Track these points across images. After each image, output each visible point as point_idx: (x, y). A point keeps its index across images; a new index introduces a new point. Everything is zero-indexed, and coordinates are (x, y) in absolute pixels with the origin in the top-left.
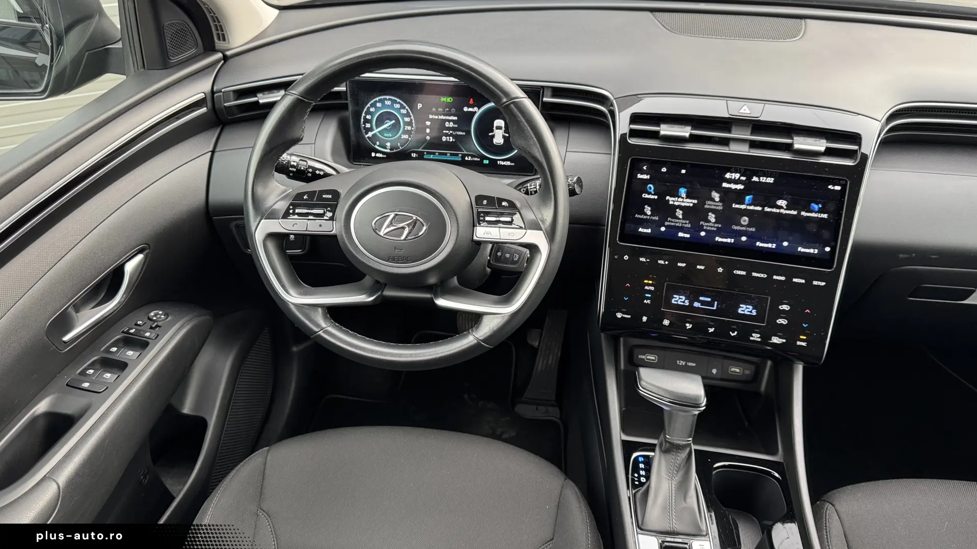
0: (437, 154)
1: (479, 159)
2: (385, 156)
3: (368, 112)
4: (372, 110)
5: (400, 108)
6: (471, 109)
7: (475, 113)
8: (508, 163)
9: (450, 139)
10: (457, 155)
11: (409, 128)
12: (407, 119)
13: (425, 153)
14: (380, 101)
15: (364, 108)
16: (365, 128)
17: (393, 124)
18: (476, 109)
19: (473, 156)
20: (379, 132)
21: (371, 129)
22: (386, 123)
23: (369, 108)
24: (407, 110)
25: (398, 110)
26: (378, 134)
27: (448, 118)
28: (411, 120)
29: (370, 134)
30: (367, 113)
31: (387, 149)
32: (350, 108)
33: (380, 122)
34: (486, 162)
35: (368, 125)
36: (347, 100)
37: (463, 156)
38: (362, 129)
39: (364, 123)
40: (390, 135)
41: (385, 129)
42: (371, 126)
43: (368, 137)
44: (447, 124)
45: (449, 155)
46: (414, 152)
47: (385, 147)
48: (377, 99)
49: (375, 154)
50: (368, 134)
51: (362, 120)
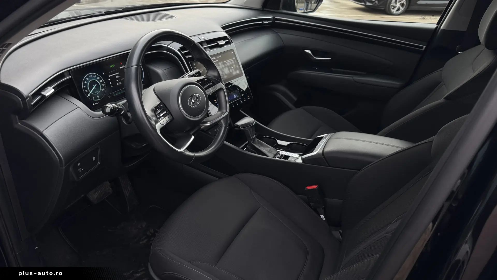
0: (118, 92)
2: (99, 103)
3: (84, 85)
4: (85, 82)
6: (122, 67)
9: (120, 83)
11: (103, 85)
12: (101, 81)
13: (113, 94)
15: (82, 83)
17: (96, 86)
20: (92, 92)
21: (88, 92)
22: (93, 87)
24: (99, 77)
25: (96, 78)
26: (92, 93)
27: (116, 74)
28: (103, 80)
29: (89, 95)
33: (91, 87)
35: (86, 91)
38: (85, 94)
40: (97, 91)
41: (94, 89)
42: (88, 90)
43: (89, 97)
44: (116, 77)
45: (122, 90)
46: (109, 95)
47: (97, 99)
48: (86, 76)
49: (95, 104)
50: (88, 95)
51: (83, 89)
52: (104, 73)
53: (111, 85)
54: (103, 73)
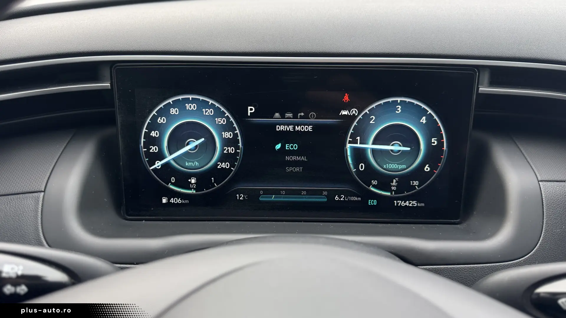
1: (360, 199)
2: (187, 201)
3: (154, 126)
4: (160, 120)
5: (215, 116)
6: (346, 113)
7: (354, 117)
10: (319, 193)
11: (231, 150)
12: (228, 135)
13: (261, 192)
14: (176, 104)
15: (147, 118)
16: (148, 154)
17: (200, 144)
18: (354, 111)
19: (347, 194)
20: (174, 159)
21: (160, 156)
22: (188, 144)
23: (155, 118)
24: (228, 118)
25: (212, 119)
26: (173, 163)
28: (236, 135)
29: (158, 164)
30: (151, 127)
31: (191, 189)
32: (119, 119)
33: (177, 142)
34: (373, 202)
35: (154, 149)
36: (113, 107)
37: (331, 195)
38: (143, 155)
39: (147, 145)
40: (197, 164)
41: (186, 154)
42: (161, 151)
43: (155, 170)
45: (304, 193)
46: (240, 192)
48: (170, 101)
49: (169, 200)
50: (154, 164)
51: (143, 140)
52: (251, 110)
54: (249, 112)
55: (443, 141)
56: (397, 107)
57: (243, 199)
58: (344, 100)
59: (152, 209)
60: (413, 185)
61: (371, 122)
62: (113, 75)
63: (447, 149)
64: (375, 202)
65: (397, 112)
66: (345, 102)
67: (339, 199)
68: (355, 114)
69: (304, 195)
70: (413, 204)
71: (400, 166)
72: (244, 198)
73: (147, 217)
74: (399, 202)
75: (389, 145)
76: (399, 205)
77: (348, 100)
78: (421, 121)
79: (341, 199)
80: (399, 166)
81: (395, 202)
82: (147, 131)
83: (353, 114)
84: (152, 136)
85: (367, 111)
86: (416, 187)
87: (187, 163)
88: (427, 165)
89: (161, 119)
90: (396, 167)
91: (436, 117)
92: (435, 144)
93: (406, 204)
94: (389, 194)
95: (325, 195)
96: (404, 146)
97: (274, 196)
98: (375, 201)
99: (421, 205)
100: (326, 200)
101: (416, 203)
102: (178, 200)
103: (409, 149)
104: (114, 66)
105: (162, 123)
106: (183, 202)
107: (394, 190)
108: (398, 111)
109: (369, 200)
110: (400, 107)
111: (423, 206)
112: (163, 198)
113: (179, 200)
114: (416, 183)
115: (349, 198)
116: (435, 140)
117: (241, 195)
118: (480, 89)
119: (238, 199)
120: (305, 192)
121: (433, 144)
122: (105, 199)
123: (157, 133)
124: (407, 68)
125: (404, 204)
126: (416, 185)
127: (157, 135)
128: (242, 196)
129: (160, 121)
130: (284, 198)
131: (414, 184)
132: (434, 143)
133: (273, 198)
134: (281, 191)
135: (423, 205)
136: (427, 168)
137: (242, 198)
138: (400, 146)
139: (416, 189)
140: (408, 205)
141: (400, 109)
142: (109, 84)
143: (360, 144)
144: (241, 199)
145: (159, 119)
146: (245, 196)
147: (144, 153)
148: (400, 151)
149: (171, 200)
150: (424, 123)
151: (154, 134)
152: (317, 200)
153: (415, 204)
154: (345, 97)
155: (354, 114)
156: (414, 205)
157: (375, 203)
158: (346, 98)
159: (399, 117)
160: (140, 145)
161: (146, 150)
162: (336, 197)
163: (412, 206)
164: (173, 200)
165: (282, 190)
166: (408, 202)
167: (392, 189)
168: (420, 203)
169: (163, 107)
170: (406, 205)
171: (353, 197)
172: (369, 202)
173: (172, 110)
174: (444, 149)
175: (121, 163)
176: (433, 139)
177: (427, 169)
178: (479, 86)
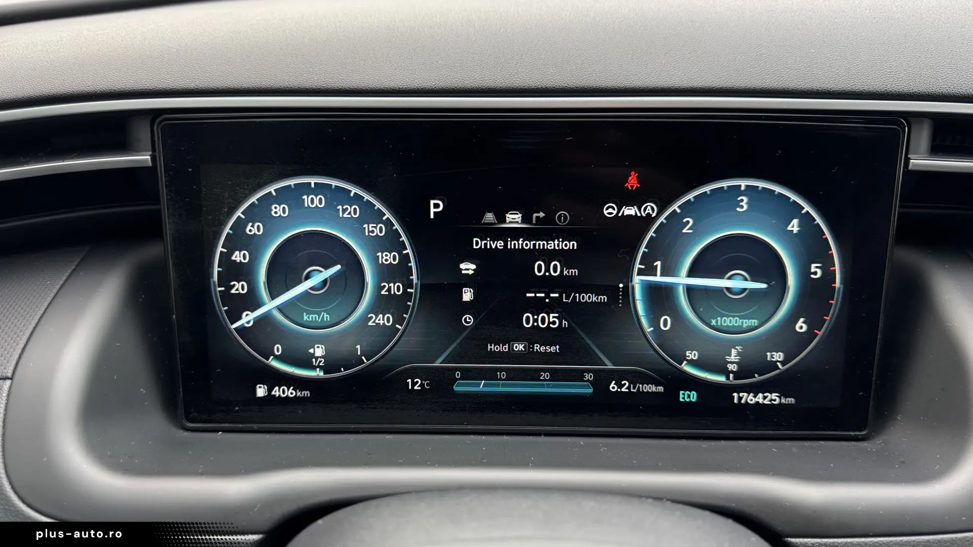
0: (502, 375)
1: (661, 389)
2: (307, 393)
3: (238, 240)
4: (252, 229)
5: (362, 220)
6: (632, 211)
7: (649, 220)
8: (774, 398)
9: (549, 319)
10: (577, 376)
11: (396, 288)
12: (389, 258)
13: (458, 375)
15: (222, 224)
16: (227, 297)
17: (334, 278)
18: (650, 208)
19: (636, 378)
20: (280, 308)
21: (251, 301)
22: (308, 277)
23: (240, 225)
24: (388, 223)
25: (356, 226)
26: (277, 315)
27: (544, 244)
28: (405, 259)
29: (248, 319)
30: (234, 243)
31: (313, 368)
32: (168, 226)
33: (286, 273)
34: (689, 396)
35: (239, 287)
36: (157, 200)
37: (601, 380)
38: (217, 301)
39: (225, 280)
40: (327, 317)
41: (306, 295)
42: (253, 289)
43: (241, 330)
44: (539, 268)
45: (544, 376)
46: (414, 373)
47: (306, 362)
48: (272, 189)
49: (270, 390)
50: (240, 318)
51: (216, 269)
52: (435, 207)
53: (468, 307)
54: (432, 210)
55: (835, 270)
56: (739, 199)
57: (420, 388)
58: (627, 186)
59: (237, 408)
60: (772, 359)
61: (685, 231)
62: (156, 139)
63: (842, 286)
64: (693, 396)
65: (738, 209)
66: (630, 189)
67: (619, 390)
68: (651, 213)
69: (545, 380)
70: (771, 400)
71: (745, 321)
72: (422, 385)
73: (227, 425)
74: (744, 396)
75: (722, 278)
76: (743, 401)
77: (637, 186)
78: (789, 228)
79: (623, 390)
80: (743, 322)
81: (734, 397)
82: (225, 250)
83: (646, 213)
84: (235, 260)
85: (675, 207)
86: (778, 364)
87: (306, 315)
88: (802, 320)
89: (253, 226)
90: (736, 323)
91: (819, 220)
92: (818, 276)
93: (757, 400)
94: (721, 379)
95: (588, 381)
96: (753, 280)
97: (483, 381)
98: (694, 394)
99: (788, 400)
100: (591, 390)
101: (777, 398)
102: (288, 390)
103: (764, 286)
104: (158, 120)
105: (255, 234)
106: (299, 394)
107: (732, 372)
108: (742, 207)
109: (681, 392)
110: (745, 199)
111: (792, 404)
112: (258, 386)
113: (290, 391)
114: (778, 356)
115: (639, 387)
116: (817, 267)
117: (415, 381)
118: (911, 161)
119: (410, 388)
120: (547, 375)
121: (813, 276)
122: (142, 390)
123: (244, 255)
124: (760, 118)
125: (753, 399)
126: (778, 361)
127: (244, 259)
128: (417, 382)
129: (250, 231)
130: (504, 386)
131: (774, 358)
132: (815, 273)
133: (482, 386)
134: (499, 373)
135: (791, 401)
136: (801, 326)
137: (418, 387)
138: (746, 280)
139: (778, 368)
140: (761, 401)
141: (747, 203)
142: (149, 157)
143: (662, 275)
144: (416, 388)
145: (249, 227)
146: (423, 382)
147: (220, 296)
148: (745, 290)
149: (274, 391)
150: (795, 232)
151: (240, 257)
152: (573, 391)
153: (775, 400)
154: (630, 178)
155: (649, 214)
156: (773, 402)
157: (693, 398)
158: (632, 182)
159: (743, 219)
160: (212, 280)
161: (223, 289)
162: (612, 385)
163: (769, 403)
164: (278, 391)
165: (501, 370)
166: (760, 395)
167: (729, 369)
168: (786, 397)
169: (257, 202)
170: (758, 402)
171: (648, 385)
172: (681, 396)
173: (276, 208)
174: (835, 287)
175: (174, 316)
176: (813, 266)
177: (801, 328)
178: (909, 156)
